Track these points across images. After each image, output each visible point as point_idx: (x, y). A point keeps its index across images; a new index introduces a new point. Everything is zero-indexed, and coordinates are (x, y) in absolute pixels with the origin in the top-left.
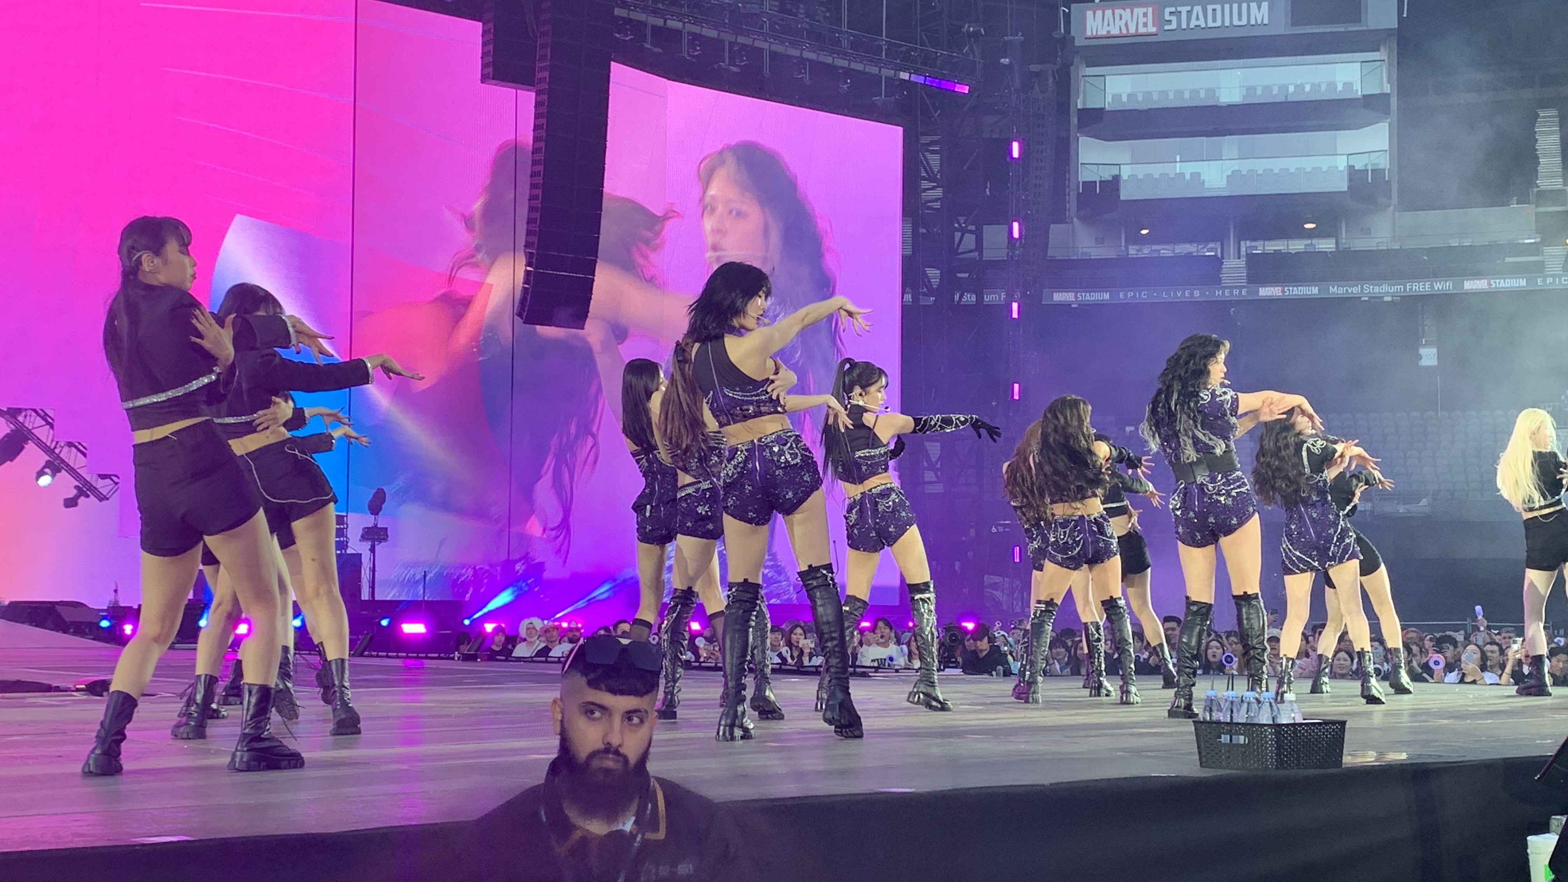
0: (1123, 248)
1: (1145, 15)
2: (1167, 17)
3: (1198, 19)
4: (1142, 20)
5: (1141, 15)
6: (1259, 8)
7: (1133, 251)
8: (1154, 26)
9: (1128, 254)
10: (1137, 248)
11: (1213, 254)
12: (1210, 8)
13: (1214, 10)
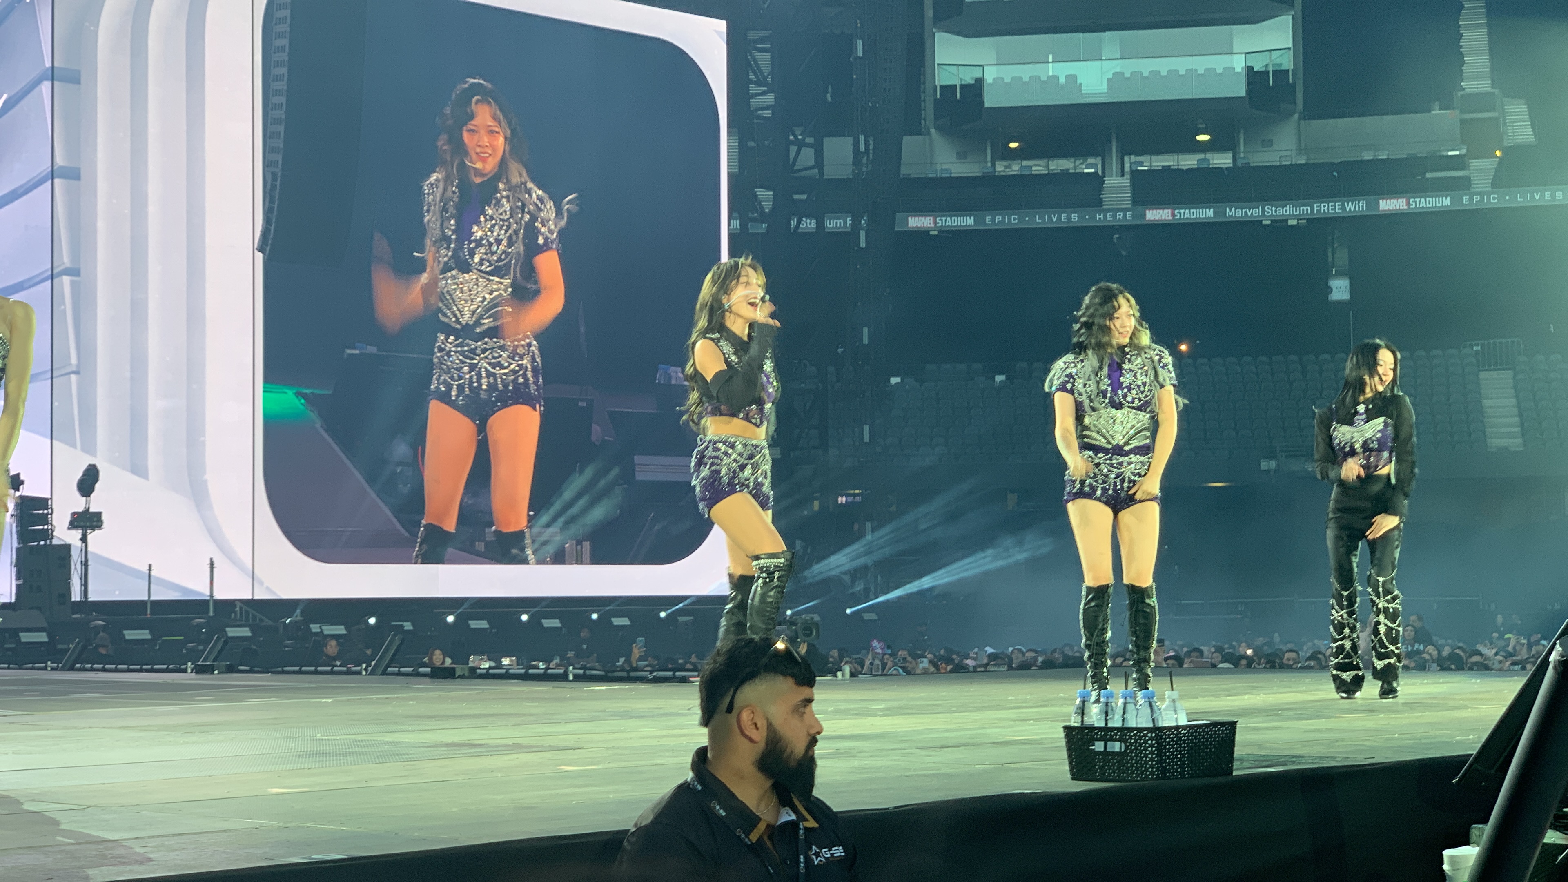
9: (995, 171)
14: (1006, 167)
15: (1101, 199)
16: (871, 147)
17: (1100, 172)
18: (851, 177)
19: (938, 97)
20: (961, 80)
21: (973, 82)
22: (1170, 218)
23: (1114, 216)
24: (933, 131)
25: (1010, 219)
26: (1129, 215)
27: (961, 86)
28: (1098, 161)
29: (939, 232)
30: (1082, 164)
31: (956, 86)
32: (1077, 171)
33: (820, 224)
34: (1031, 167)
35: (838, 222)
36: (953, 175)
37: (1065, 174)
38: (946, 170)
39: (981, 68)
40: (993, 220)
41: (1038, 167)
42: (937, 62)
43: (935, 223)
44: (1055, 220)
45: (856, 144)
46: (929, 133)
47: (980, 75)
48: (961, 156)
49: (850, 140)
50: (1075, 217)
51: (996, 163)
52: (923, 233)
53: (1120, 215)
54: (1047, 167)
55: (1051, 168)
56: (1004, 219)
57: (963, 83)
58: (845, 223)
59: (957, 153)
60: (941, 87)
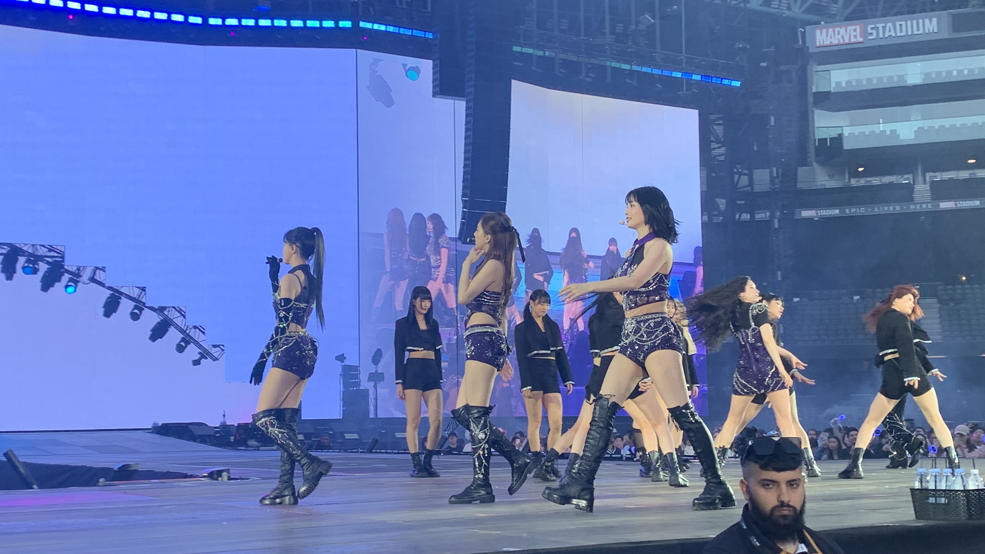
0: (847, 181)
1: (855, 30)
2: (870, 31)
3: (890, 31)
4: (853, 34)
5: (852, 31)
6: (931, 22)
7: (854, 182)
8: (861, 37)
10: (856, 180)
11: (907, 182)
12: (898, 24)
13: (901, 25)
14: (857, 181)
15: (913, 197)
16: (780, 174)
17: (912, 182)
18: (769, 190)
19: (817, 144)
20: (830, 135)
21: (837, 136)
22: (954, 206)
23: (921, 206)
24: (814, 163)
25: (860, 211)
26: (930, 206)
27: (830, 138)
28: (910, 176)
29: (819, 218)
30: (901, 178)
31: (827, 138)
32: (898, 182)
33: (752, 216)
34: (871, 181)
35: (762, 215)
36: (826, 187)
37: (891, 184)
38: (822, 185)
39: (841, 128)
40: (850, 211)
41: (875, 181)
42: (816, 125)
43: (817, 214)
44: (886, 209)
45: (771, 173)
46: (812, 166)
47: (840, 132)
48: (831, 176)
49: (768, 170)
50: (898, 208)
51: (852, 180)
52: (811, 219)
53: (924, 206)
54: (881, 181)
55: (883, 181)
56: (856, 210)
57: (832, 137)
58: (766, 215)
59: (828, 175)
60: (818, 139)
